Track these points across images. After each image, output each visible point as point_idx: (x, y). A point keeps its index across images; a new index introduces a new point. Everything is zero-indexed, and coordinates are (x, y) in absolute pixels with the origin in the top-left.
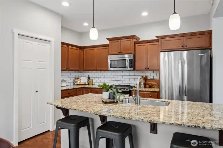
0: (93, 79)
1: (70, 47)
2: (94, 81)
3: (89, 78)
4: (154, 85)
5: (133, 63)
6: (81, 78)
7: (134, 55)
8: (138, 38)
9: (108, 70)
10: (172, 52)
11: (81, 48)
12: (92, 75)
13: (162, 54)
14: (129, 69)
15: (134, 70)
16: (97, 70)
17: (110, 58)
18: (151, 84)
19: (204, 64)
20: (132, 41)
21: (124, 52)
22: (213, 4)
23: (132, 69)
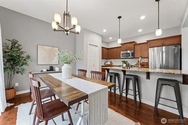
0: (113, 62)
1: (104, 49)
2: (113, 63)
3: (111, 62)
4: (145, 65)
5: (133, 54)
6: (108, 62)
7: (134, 51)
8: (135, 43)
9: (121, 58)
10: (156, 48)
11: (108, 49)
12: (113, 61)
13: (150, 49)
14: (131, 57)
15: (134, 58)
16: (115, 58)
17: (122, 52)
18: (143, 65)
19: (176, 52)
20: (133, 44)
21: (128, 50)
22: (182, 21)
23: (133, 57)
